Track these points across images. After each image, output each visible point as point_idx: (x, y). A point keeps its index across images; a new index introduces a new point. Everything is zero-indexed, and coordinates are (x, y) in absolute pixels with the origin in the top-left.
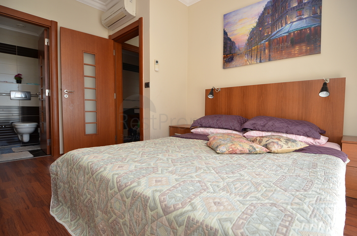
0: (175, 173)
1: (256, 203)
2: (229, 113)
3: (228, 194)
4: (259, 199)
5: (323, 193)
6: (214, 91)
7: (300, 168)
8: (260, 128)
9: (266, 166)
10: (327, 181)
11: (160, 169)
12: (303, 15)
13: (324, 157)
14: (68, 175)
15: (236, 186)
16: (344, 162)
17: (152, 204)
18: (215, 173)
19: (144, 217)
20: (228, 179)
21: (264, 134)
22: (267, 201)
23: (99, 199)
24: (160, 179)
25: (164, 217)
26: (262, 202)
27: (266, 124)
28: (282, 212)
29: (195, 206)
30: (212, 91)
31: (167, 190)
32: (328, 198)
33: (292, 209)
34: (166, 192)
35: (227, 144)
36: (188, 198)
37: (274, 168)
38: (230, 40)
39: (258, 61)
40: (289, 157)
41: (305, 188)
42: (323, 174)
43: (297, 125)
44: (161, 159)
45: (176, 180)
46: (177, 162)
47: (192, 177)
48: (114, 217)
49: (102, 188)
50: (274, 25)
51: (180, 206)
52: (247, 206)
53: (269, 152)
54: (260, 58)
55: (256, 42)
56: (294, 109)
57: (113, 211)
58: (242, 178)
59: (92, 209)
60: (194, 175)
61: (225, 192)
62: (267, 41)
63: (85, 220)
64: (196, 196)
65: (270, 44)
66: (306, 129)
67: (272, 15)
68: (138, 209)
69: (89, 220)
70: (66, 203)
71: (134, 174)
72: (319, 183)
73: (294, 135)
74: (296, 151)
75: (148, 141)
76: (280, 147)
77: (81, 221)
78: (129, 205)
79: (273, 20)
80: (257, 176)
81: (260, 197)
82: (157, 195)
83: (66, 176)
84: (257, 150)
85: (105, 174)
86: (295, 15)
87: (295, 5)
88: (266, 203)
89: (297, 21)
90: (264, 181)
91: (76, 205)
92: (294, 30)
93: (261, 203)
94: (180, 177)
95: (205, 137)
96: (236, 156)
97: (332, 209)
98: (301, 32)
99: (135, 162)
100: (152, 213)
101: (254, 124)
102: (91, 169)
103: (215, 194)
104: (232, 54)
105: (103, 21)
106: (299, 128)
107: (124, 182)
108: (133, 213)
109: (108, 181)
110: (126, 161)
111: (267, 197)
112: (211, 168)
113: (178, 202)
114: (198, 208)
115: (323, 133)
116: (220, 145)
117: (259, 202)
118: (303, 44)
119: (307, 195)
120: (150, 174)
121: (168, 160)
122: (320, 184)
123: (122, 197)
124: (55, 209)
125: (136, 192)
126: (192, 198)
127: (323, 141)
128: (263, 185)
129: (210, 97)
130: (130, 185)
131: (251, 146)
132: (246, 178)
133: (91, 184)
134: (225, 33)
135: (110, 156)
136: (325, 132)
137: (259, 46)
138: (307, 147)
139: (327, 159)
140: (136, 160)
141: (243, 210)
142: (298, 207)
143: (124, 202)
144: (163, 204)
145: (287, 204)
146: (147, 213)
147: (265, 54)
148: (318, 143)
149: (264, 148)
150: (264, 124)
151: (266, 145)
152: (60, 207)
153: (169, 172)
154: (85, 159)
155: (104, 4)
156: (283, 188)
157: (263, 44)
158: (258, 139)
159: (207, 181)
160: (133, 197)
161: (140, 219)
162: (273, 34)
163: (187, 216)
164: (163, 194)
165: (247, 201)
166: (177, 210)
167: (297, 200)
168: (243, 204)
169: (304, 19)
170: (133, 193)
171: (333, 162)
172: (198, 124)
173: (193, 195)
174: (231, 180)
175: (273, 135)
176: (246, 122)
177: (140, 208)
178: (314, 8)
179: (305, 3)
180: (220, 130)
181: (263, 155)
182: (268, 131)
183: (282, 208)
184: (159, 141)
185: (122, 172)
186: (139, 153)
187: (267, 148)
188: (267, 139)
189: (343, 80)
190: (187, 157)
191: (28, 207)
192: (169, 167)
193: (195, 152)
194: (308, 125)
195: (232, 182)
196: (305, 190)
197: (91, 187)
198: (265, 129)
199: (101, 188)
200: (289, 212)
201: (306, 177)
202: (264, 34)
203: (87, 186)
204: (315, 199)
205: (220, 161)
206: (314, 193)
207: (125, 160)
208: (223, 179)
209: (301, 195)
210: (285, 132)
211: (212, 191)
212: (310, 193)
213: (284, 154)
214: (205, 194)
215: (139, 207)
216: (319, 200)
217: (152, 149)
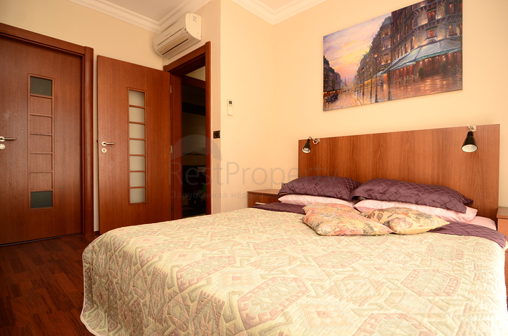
0: (259, 267)
1: (378, 314)
2: (333, 173)
3: (338, 299)
4: (382, 308)
5: (474, 298)
6: (310, 143)
7: (439, 259)
8: (378, 196)
9: (389, 254)
10: (478, 279)
11: (238, 259)
12: (436, 36)
13: (472, 240)
14: (106, 265)
15: (348, 287)
16: (502, 247)
17: (228, 313)
18: (317, 266)
19: (215, 330)
20: (336, 276)
21: (385, 205)
22: (393, 311)
23: (151, 301)
24: (239, 275)
25: (245, 331)
26: (386, 312)
27: (386, 190)
28: (416, 327)
29: (290, 317)
30: (308, 143)
31: (250, 292)
32: (481, 306)
33: (431, 323)
34: (248, 296)
35: (331, 221)
36: (280, 305)
37: (401, 258)
38: (332, 71)
39: (374, 99)
40: (422, 241)
41: (447, 291)
42: (473, 268)
43: (431, 193)
44: (239, 244)
45: (262, 277)
46: (261, 249)
47: (284, 272)
48: (173, 327)
49: (156, 286)
50: (394, 50)
51: (269, 316)
52: (365, 319)
53: (392, 233)
54: (376, 96)
55: (370, 75)
56: (426, 169)
57: (171, 318)
58: (356, 273)
59: (139, 315)
60: (287, 269)
61: (332, 297)
62: (385, 73)
63: (130, 331)
64: (291, 302)
65: (389, 77)
66: (445, 198)
67: (392, 37)
68: (207, 317)
69: (134, 331)
70: (103, 305)
71: (202, 266)
72: (467, 282)
73: (428, 207)
74: (431, 231)
75: (218, 215)
76: (408, 226)
77: (123, 331)
78: (194, 312)
79: (393, 43)
80: (378, 272)
81: (383, 304)
82: (235, 299)
83: (103, 266)
84: (375, 230)
85: (160, 265)
86: (424, 37)
87: (425, 22)
88: (392, 314)
89: (427, 44)
90: (387, 279)
91: (117, 308)
92: (424, 58)
93: (386, 314)
94: (266, 273)
95: (298, 209)
96: (346, 239)
97: (488, 323)
98: (433, 59)
99: (203, 248)
100: (228, 324)
101: (370, 190)
102: (140, 257)
103: (318, 300)
104: (336, 91)
105: (155, 47)
106: (435, 197)
107: (187, 278)
108: (200, 323)
109: (165, 276)
110: (190, 247)
111: (394, 305)
112: (311, 259)
113: (266, 311)
114: (294, 320)
115: (469, 203)
116: (321, 223)
117: (382, 312)
118: (436, 77)
119: (450, 302)
120: (224, 267)
121: (248, 245)
122: (469, 284)
123: (184, 300)
124: (87, 313)
125: (205, 293)
126: (286, 304)
127: (470, 215)
128: (386, 285)
129: (306, 151)
130: (196, 283)
131: (367, 224)
132: (361, 274)
133: (140, 279)
134: (326, 62)
135: (167, 238)
136: (472, 202)
137: (373, 80)
138: (447, 225)
139: (477, 243)
140: (204, 244)
141: (360, 325)
142: (438, 320)
143: (187, 307)
144: (244, 313)
145: (423, 315)
146: (220, 324)
147: (383, 90)
148: (463, 218)
149: (385, 227)
150: (384, 190)
151: (389, 222)
152: (95, 310)
153: (252, 264)
154: (131, 242)
155: (158, 23)
156: (416, 291)
157: (380, 76)
158: (377, 213)
159: (306, 279)
160: (201, 301)
161: (210, 333)
162: (393, 63)
163: (279, 331)
164: (244, 299)
165: (364, 310)
166: (264, 322)
167: (437, 310)
168: (359, 315)
169: (437, 42)
170: (201, 295)
171: (486, 249)
172: (289, 189)
173: (287, 300)
174: (341, 277)
175: (398, 208)
176: (358, 187)
177: (209, 317)
178: (452, 27)
179: (438, 21)
180: (320, 198)
181: (385, 237)
182: (390, 201)
183: (416, 322)
184: (234, 214)
185: (184, 264)
186: (208, 233)
187: (389, 226)
188: (390, 214)
189: (496, 128)
190: (275, 240)
191: (50, 310)
192: (250, 257)
193: (286, 231)
194: (448, 193)
195: (342, 280)
196: (448, 294)
197: (140, 283)
198: (386, 198)
199: (154, 286)
200: (427, 328)
201: (448, 272)
202: (380, 62)
203: (134, 282)
204: (463, 307)
205: (323, 248)
206: (461, 298)
207: (188, 246)
208: (329, 275)
209: (443, 301)
210: (413, 201)
211: (314, 294)
212: (455, 298)
213: (414, 236)
214: (304, 300)
215: (208, 315)
216: (468, 309)
217: (225, 228)
